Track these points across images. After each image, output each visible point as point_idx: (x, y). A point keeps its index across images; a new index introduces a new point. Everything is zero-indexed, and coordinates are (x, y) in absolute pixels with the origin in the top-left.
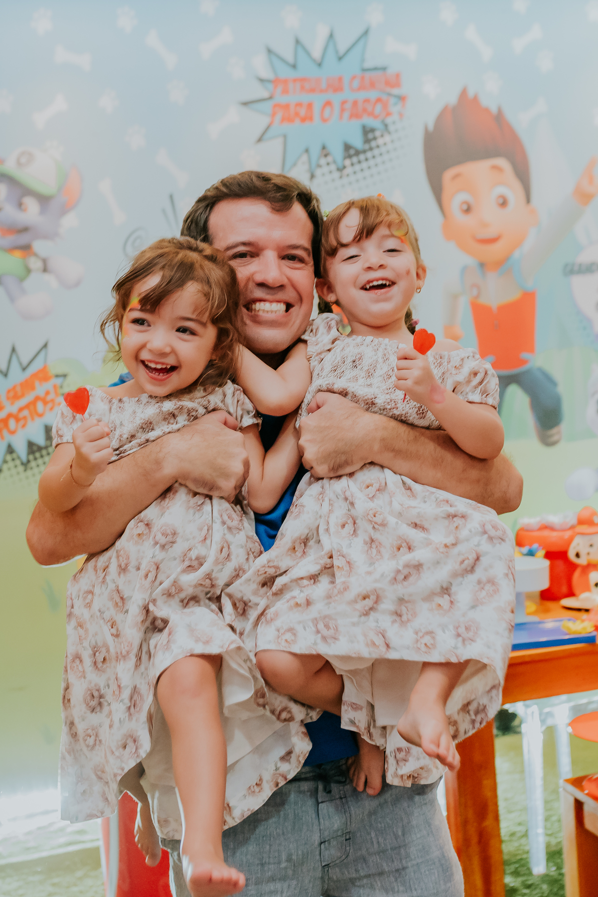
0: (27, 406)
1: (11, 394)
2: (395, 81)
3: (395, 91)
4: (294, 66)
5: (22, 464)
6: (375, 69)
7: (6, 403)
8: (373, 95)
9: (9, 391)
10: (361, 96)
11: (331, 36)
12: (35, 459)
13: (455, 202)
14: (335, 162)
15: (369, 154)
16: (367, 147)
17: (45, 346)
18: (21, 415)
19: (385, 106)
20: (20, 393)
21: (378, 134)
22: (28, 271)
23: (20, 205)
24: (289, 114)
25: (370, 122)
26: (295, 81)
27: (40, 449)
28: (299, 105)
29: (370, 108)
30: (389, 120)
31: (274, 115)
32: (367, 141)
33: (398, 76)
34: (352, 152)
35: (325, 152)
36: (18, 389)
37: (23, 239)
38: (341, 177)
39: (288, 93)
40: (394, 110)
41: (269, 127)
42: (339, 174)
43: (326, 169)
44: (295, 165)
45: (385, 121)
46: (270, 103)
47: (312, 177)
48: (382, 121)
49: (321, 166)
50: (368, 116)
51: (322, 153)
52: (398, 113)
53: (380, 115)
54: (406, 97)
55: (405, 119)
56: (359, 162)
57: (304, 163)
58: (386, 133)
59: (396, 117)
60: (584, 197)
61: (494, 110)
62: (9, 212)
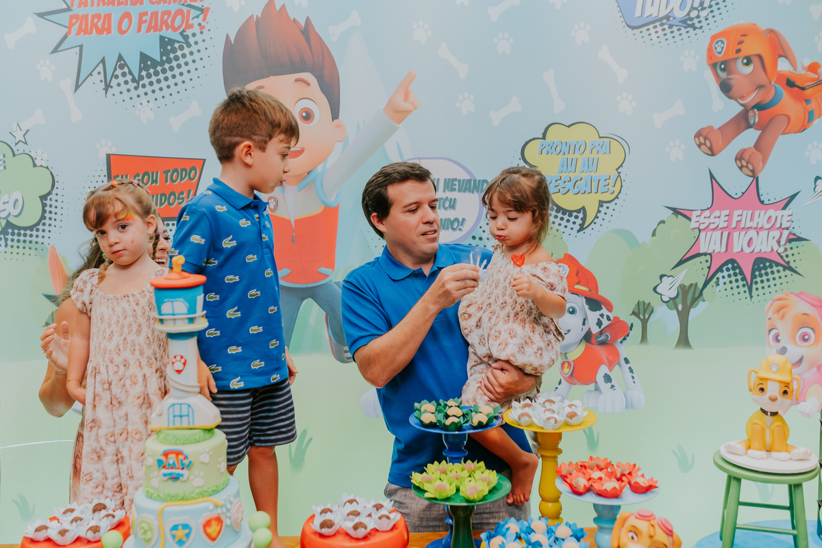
3: (198, 4)
8: (173, 7)
10: (161, 8)
14: (131, 73)
15: (167, 66)
16: (165, 58)
19: (186, 18)
21: (177, 45)
24: (86, 26)
25: (168, 33)
28: (98, 16)
29: (169, 21)
30: (189, 32)
31: (70, 26)
32: (165, 52)
34: (149, 63)
38: (136, 88)
39: (86, 5)
40: (195, 22)
41: (65, 37)
42: (135, 84)
43: (121, 80)
44: (91, 74)
45: (185, 34)
46: (68, 14)
47: (107, 87)
48: (181, 34)
49: (117, 77)
50: (167, 30)
51: (119, 63)
52: (199, 24)
53: (180, 27)
54: (208, 9)
55: (204, 31)
56: (156, 73)
57: (99, 73)
58: (185, 45)
59: (196, 29)
60: (398, 113)
61: (302, 23)
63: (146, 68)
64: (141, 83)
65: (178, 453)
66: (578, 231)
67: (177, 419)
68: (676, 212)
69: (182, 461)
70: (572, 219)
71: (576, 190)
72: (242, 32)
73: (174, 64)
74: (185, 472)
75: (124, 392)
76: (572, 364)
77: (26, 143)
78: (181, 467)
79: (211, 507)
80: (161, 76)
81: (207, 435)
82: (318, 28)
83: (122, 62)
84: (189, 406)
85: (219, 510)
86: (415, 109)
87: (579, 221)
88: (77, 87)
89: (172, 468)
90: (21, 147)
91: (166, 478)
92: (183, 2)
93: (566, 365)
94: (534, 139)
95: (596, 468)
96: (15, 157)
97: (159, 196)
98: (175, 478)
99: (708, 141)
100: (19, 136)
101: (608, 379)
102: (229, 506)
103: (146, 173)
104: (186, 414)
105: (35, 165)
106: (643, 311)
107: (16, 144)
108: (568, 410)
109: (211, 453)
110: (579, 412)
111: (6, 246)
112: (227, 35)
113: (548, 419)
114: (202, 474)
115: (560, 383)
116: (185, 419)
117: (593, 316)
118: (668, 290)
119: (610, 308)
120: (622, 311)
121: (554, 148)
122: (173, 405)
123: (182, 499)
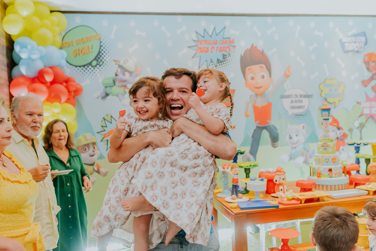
2: (233, 42)
3: (233, 45)
4: (204, 37)
6: (227, 38)
8: (226, 45)
10: (223, 46)
11: (215, 28)
13: (249, 76)
14: (214, 64)
15: (224, 62)
16: (224, 60)
19: (229, 49)
21: (227, 56)
22: (126, 93)
24: (202, 50)
25: (225, 53)
26: (204, 41)
28: (205, 48)
29: (225, 49)
30: (230, 53)
31: (197, 50)
32: (224, 58)
33: (233, 40)
34: (219, 61)
35: (211, 61)
37: (124, 84)
39: (201, 44)
40: (232, 50)
41: (196, 54)
43: (212, 66)
44: (203, 65)
46: (196, 47)
48: (228, 53)
53: (228, 51)
54: (236, 46)
55: (235, 52)
56: (221, 64)
58: (229, 56)
59: (232, 52)
60: (287, 76)
61: (261, 50)
62: (121, 76)
63: (219, 63)
64: (217, 67)
66: (334, 108)
68: (358, 103)
71: (333, 97)
72: (245, 53)
73: (226, 62)
80: (223, 65)
82: (265, 52)
86: (291, 75)
87: (334, 106)
88: (199, 68)
92: (229, 44)
94: (322, 83)
99: (365, 83)
101: (343, 150)
106: (351, 130)
112: (241, 54)
116: (327, 138)
117: (338, 132)
118: (357, 124)
119: (342, 129)
120: (346, 131)
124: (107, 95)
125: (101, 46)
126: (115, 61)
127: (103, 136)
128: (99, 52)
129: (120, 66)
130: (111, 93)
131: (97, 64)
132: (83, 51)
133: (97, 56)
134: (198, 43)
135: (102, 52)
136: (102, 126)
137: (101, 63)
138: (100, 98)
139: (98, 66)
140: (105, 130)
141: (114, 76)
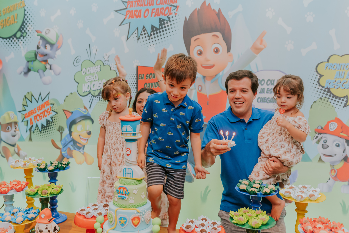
0: (42, 113)
1: (39, 108)
2: (175, 0)
3: (174, 4)
5: (40, 131)
7: (37, 111)
8: (165, 6)
9: (38, 107)
10: (160, 6)
12: (43, 130)
13: (195, 50)
14: (147, 33)
15: (161, 30)
16: (161, 27)
17: (49, 94)
18: (41, 115)
19: (170, 10)
20: (41, 108)
21: (165, 22)
22: (46, 68)
23: (45, 47)
24: (132, 15)
26: (135, 1)
27: (45, 127)
28: (136, 11)
29: (163, 12)
30: (170, 16)
31: (127, 15)
32: (161, 25)
36: (40, 107)
37: (45, 58)
38: (149, 39)
39: (132, 6)
40: (173, 12)
41: (124, 19)
42: (149, 38)
43: (144, 36)
44: (133, 34)
45: (169, 17)
46: (126, 11)
47: (139, 39)
48: (168, 17)
49: (142, 35)
50: (162, 15)
51: (143, 29)
52: (175, 13)
53: (167, 14)
54: (178, 6)
55: (177, 15)
56: (157, 33)
57: (136, 33)
58: (169, 22)
59: (173, 15)
60: (257, 50)
61: (217, 11)
62: (42, 49)
63: (153, 31)
64: (151, 37)
65: (124, 188)
66: (344, 107)
67: (127, 174)
69: (125, 191)
70: (341, 101)
71: (344, 87)
72: (192, 15)
73: (164, 29)
74: (126, 196)
75: (117, 160)
76: (336, 171)
77: (108, 61)
78: (125, 194)
79: (136, 213)
80: (159, 34)
81: (138, 182)
82: (224, 13)
83: (144, 29)
84: (131, 169)
85: (139, 214)
86: (265, 47)
87: (344, 102)
88: (128, 39)
89: (122, 194)
90: (107, 62)
91: (119, 198)
92: (169, 4)
93: (333, 171)
94: (323, 62)
95: (320, 222)
96: (105, 66)
97: (155, 83)
98: (123, 198)
100: (106, 59)
102: (144, 213)
103: (151, 74)
104: (130, 173)
105: (111, 70)
107: (105, 61)
108: (311, 193)
109: (138, 190)
110: (316, 194)
111: (99, 100)
112: (186, 17)
113: (298, 196)
114: (134, 198)
115: (329, 179)
116: (129, 175)
121: (333, 66)
122: (125, 168)
123: (125, 207)
124: (29, 70)
125: (25, 15)
126: (37, 31)
127: (24, 116)
128: (24, 22)
129: (42, 38)
130: (33, 68)
131: (21, 36)
132: (9, 21)
133: (21, 27)
134: (128, 4)
135: (26, 22)
136: (24, 105)
137: (24, 35)
138: (23, 73)
139: (22, 38)
140: (25, 110)
141: (36, 49)
